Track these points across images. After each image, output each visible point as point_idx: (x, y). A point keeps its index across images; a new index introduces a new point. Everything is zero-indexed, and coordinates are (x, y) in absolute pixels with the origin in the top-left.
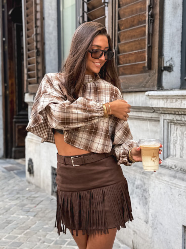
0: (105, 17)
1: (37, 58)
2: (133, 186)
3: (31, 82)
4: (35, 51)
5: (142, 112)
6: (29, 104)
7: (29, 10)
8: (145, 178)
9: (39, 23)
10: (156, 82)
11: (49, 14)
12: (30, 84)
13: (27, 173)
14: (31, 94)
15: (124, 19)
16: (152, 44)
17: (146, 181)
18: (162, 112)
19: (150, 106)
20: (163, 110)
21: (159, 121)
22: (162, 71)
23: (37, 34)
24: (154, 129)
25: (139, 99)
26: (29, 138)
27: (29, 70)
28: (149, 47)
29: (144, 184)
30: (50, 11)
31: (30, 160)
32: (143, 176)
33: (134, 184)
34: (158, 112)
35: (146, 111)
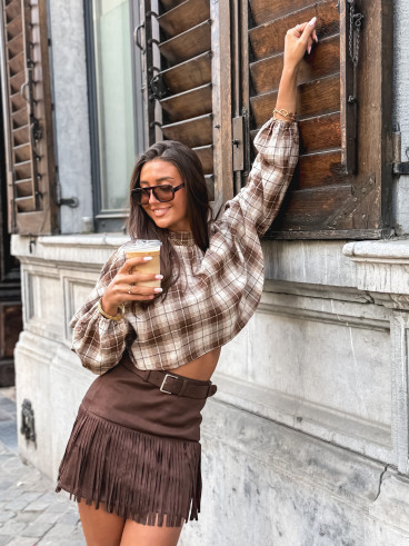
0: (211, 22)
1: (34, 145)
2: (311, 526)
3: (23, 205)
4: (30, 126)
5: (330, 299)
6: (22, 261)
7: (12, 24)
8: (350, 508)
9: (37, 55)
10: (377, 214)
11: (64, 29)
12: (21, 210)
13: (21, 438)
14: (24, 236)
15: (266, 25)
16: (358, 94)
17: (351, 516)
18: (401, 307)
19: (361, 288)
20: (403, 303)
21: (388, 330)
22: (396, 177)
23: (32, 83)
24: (372, 352)
25: (322, 263)
26: (23, 348)
27: (18, 176)
28: (349, 104)
29: (347, 526)
30: (67, 23)
31: (27, 405)
32: (343, 498)
33: (313, 519)
34: (387, 305)
35: (344, 298)
